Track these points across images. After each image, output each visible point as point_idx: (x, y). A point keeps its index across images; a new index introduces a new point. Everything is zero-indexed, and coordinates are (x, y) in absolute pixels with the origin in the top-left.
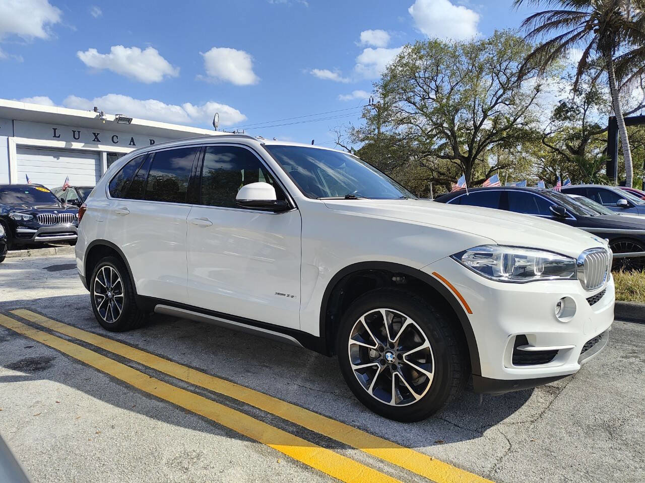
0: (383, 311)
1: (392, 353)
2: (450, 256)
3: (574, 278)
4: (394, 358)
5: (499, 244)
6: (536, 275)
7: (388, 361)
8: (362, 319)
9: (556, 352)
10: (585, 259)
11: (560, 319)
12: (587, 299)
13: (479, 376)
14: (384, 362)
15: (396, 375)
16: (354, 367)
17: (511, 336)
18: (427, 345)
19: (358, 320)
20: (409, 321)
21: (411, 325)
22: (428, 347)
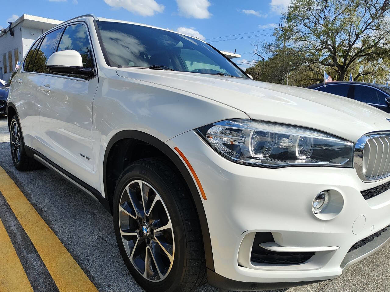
0: (140, 182)
1: (146, 226)
2: (195, 130)
3: (348, 165)
4: (148, 232)
5: (252, 118)
6: (297, 159)
7: (144, 233)
8: (127, 188)
9: (313, 253)
10: (366, 144)
11: (319, 216)
12: (361, 192)
13: (213, 271)
14: (141, 233)
16: (122, 234)
17: (246, 234)
18: (169, 225)
19: (125, 189)
20: (158, 197)
21: (159, 201)
22: (171, 228)
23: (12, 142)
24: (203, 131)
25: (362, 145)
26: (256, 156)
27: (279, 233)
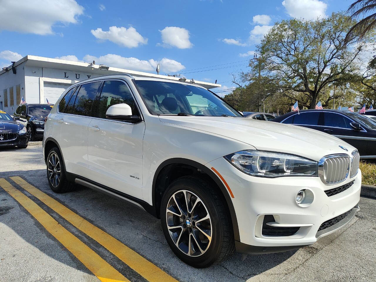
0: (184, 191)
1: (189, 220)
2: (223, 157)
4: (190, 224)
5: (258, 149)
6: (285, 172)
7: (187, 225)
8: (173, 196)
9: (298, 228)
10: (325, 162)
11: (300, 205)
12: (325, 191)
13: (239, 241)
14: (185, 226)
15: (191, 235)
16: (169, 228)
17: (259, 216)
18: (208, 217)
19: (172, 197)
20: (199, 200)
21: (199, 202)
22: (209, 219)
23: (49, 169)
24: (229, 158)
25: (323, 163)
26: (261, 171)
27: (277, 215)
